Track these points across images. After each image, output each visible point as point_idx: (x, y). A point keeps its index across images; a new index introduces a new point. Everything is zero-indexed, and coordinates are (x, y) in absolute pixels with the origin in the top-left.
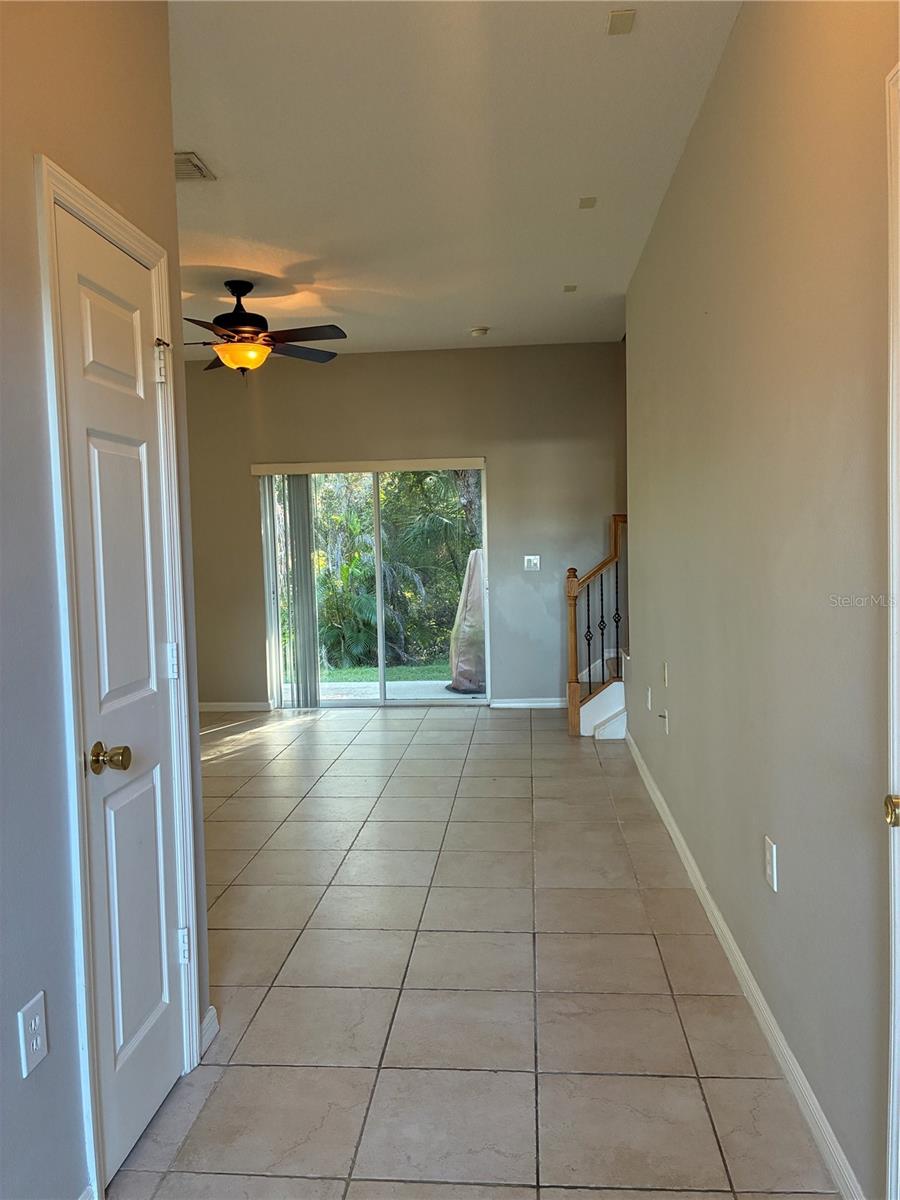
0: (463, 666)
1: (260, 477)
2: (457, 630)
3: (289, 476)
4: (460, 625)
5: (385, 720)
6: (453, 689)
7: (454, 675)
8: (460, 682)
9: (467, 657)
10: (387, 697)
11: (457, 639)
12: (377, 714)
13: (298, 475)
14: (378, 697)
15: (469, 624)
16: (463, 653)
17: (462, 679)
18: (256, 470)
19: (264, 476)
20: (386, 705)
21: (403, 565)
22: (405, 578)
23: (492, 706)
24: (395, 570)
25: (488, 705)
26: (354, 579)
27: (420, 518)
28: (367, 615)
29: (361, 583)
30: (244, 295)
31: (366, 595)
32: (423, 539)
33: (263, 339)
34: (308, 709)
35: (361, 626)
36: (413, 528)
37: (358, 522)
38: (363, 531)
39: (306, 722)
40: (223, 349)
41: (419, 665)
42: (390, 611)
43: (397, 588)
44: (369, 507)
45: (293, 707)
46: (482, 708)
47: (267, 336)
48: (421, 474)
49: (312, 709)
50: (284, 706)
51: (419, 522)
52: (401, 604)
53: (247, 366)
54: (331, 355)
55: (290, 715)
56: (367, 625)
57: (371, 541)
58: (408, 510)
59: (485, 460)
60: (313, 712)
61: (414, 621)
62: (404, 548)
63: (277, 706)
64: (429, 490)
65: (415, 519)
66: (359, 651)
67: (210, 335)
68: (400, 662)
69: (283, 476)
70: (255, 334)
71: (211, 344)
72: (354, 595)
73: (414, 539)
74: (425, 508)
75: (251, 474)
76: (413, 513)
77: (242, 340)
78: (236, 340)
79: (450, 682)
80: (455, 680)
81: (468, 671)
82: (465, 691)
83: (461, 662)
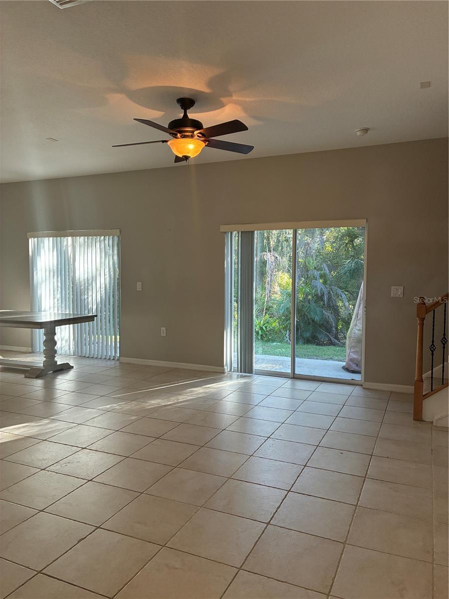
0: (352, 355)
1: (225, 233)
3: (241, 232)
4: (352, 329)
5: (293, 389)
6: (346, 369)
7: (347, 361)
8: (350, 365)
9: (357, 349)
10: (296, 373)
12: (288, 383)
13: (246, 232)
14: (290, 372)
15: (358, 329)
16: (354, 347)
17: (351, 364)
18: (223, 228)
19: (228, 232)
20: (295, 377)
21: (336, 288)
22: (337, 295)
23: (364, 387)
24: (332, 291)
25: (362, 385)
26: (307, 294)
27: (349, 262)
28: (313, 315)
29: (313, 297)
30: (189, 109)
31: (314, 304)
32: (350, 273)
33: (198, 136)
34: (247, 374)
35: (310, 321)
36: (345, 267)
37: (313, 263)
38: (315, 268)
39: (245, 383)
40: (172, 143)
41: (342, 347)
42: (328, 314)
43: (332, 301)
44: (321, 255)
45: (238, 372)
46: (357, 387)
47: (199, 133)
48: (352, 237)
49: (248, 374)
50: (232, 371)
51: (348, 264)
52: (335, 310)
53: (189, 155)
54: (251, 148)
55: (236, 376)
56: (313, 321)
57: (317, 273)
58: (344, 257)
59: (367, 221)
60: (249, 376)
61: (343, 320)
62: (338, 278)
63: (229, 370)
64: (357, 246)
65: (346, 262)
66: (307, 335)
67: (166, 136)
68: (332, 344)
69: (238, 233)
70: (193, 132)
71: (166, 141)
72: (307, 304)
73: (345, 274)
74: (353, 256)
75: (221, 231)
76: (348, 258)
77: (185, 137)
78: (180, 137)
79: (344, 364)
80: (347, 363)
81: (356, 358)
82: (354, 372)
83: (352, 352)
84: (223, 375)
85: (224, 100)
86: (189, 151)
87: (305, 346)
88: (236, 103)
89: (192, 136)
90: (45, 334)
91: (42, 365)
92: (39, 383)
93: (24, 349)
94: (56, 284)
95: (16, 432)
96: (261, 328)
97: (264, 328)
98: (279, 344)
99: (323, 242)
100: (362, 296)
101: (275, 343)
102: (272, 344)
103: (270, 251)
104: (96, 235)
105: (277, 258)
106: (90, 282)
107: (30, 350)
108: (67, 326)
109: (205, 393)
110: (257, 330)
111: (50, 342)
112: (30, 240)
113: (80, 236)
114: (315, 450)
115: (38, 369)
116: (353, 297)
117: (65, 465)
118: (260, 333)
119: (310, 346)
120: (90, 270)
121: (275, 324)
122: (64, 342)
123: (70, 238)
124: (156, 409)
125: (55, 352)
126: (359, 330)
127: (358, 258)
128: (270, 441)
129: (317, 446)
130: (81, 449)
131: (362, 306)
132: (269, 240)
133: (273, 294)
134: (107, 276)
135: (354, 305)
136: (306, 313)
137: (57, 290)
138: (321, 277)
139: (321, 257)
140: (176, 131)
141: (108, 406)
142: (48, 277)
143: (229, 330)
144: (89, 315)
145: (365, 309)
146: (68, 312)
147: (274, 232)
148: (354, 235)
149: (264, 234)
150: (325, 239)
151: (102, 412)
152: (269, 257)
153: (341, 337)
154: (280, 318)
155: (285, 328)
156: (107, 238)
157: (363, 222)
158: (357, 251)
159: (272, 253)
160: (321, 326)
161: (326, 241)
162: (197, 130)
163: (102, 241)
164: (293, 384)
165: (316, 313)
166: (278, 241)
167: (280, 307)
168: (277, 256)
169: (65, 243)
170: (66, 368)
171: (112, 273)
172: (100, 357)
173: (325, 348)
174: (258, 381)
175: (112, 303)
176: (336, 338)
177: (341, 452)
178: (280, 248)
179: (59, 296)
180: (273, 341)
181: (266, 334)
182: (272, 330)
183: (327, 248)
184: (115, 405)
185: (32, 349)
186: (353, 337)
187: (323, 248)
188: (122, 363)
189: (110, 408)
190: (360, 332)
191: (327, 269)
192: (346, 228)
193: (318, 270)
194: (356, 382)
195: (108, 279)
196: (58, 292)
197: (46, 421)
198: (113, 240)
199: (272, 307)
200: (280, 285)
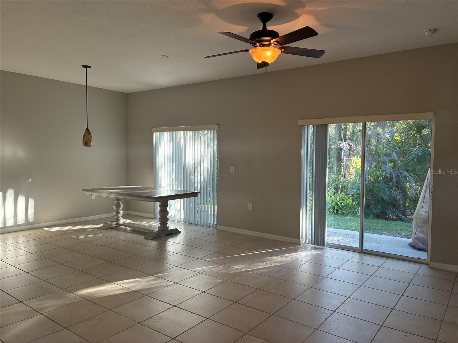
0: (419, 234)
1: (303, 126)
2: (417, 213)
3: (316, 125)
4: (419, 211)
5: (361, 263)
6: (413, 246)
7: (413, 238)
8: (416, 243)
9: (423, 229)
10: (364, 248)
11: (416, 218)
12: (356, 257)
13: (321, 125)
14: (359, 247)
15: (425, 210)
16: (420, 227)
17: (418, 242)
18: (301, 122)
19: (305, 126)
20: (362, 251)
21: (404, 172)
22: (405, 178)
23: (430, 266)
24: (400, 174)
25: (428, 265)
26: (378, 177)
27: (417, 149)
28: (382, 195)
29: (382, 179)
30: (268, 22)
31: (383, 185)
32: (417, 159)
33: (274, 44)
34: (319, 246)
35: (380, 199)
36: (413, 154)
37: (383, 150)
38: (385, 155)
39: (317, 254)
40: (252, 51)
41: (409, 223)
42: (396, 194)
43: (400, 183)
44: (391, 143)
45: (312, 244)
46: (423, 265)
47: (276, 41)
48: (420, 128)
49: (321, 247)
50: (307, 242)
51: (416, 151)
52: (404, 191)
53: (266, 61)
54: (322, 52)
55: (310, 248)
56: (383, 199)
57: (386, 159)
58: (412, 145)
59: (434, 115)
60: (322, 248)
61: (411, 199)
62: (406, 164)
63: (304, 242)
64: (424, 135)
65: (414, 149)
66: (377, 211)
67: (247, 46)
68: (399, 219)
69: (314, 126)
70: (270, 41)
71: (248, 51)
72: (377, 185)
73: (413, 160)
74: (421, 144)
75: (299, 125)
76: (415, 146)
77: (264, 45)
78: (259, 46)
79: (410, 241)
80: (413, 241)
81: (422, 237)
82: (420, 249)
83: (418, 232)
84: (299, 246)
85: (298, 11)
86: (267, 57)
87: (376, 221)
88: (310, 13)
89: (270, 45)
90: (160, 206)
91: (158, 229)
92: (154, 244)
93: (148, 215)
94: (172, 167)
95: (127, 286)
96: (337, 204)
97: (339, 204)
98: (352, 217)
99: (393, 133)
100: (429, 181)
101: (348, 217)
102: (346, 218)
103: (345, 140)
104: (201, 130)
105: (351, 146)
106: (195, 166)
107: (153, 216)
108: (179, 200)
109: (281, 262)
110: (333, 205)
111: (164, 213)
112: (154, 134)
113: (190, 130)
114: (379, 330)
115: (154, 233)
116: (421, 179)
117: (157, 320)
118: (336, 208)
119: (379, 221)
120: (196, 157)
121: (349, 201)
122: (176, 212)
123: (182, 132)
124: (239, 274)
125: (167, 220)
126: (425, 212)
127: (425, 146)
128: (335, 315)
129: (382, 326)
130: (172, 306)
131: (428, 190)
132: (346, 131)
133: (348, 175)
134: (209, 161)
135: (421, 187)
136: (376, 193)
137: (173, 172)
138: (390, 162)
139: (391, 145)
140: (255, 41)
141: (201, 268)
142: (166, 162)
143: (304, 209)
144: (195, 192)
145: (432, 194)
146: (180, 189)
147: (350, 124)
148: (422, 126)
149: (341, 126)
150: (395, 130)
151: (195, 273)
152: (345, 145)
153: (408, 213)
154: (353, 196)
155: (358, 204)
156: (209, 132)
157: (431, 115)
158: (425, 140)
159: (347, 142)
160: (389, 204)
161: (395, 132)
162: (274, 39)
163: (206, 134)
164: (361, 259)
165: (386, 194)
166: (353, 132)
167: (354, 186)
168: (351, 144)
169: (178, 136)
170: (175, 233)
171: (212, 159)
172: (202, 224)
173: (393, 223)
174: (329, 254)
175: (212, 183)
176: (404, 214)
177: (406, 334)
178: (355, 137)
179: (174, 176)
180: (347, 215)
181: (341, 209)
182: (347, 206)
183: (396, 138)
184: (206, 268)
185: (154, 216)
186: (420, 218)
187: (393, 137)
188: (218, 230)
189: (202, 270)
190: (427, 214)
191: (395, 155)
192: (414, 121)
193: (388, 156)
194: (422, 261)
195: (209, 164)
196: (173, 173)
197: (151, 278)
198: (214, 134)
199: (347, 186)
200: (354, 168)
